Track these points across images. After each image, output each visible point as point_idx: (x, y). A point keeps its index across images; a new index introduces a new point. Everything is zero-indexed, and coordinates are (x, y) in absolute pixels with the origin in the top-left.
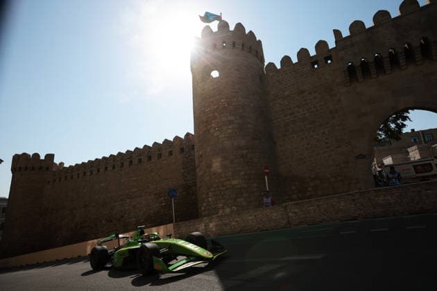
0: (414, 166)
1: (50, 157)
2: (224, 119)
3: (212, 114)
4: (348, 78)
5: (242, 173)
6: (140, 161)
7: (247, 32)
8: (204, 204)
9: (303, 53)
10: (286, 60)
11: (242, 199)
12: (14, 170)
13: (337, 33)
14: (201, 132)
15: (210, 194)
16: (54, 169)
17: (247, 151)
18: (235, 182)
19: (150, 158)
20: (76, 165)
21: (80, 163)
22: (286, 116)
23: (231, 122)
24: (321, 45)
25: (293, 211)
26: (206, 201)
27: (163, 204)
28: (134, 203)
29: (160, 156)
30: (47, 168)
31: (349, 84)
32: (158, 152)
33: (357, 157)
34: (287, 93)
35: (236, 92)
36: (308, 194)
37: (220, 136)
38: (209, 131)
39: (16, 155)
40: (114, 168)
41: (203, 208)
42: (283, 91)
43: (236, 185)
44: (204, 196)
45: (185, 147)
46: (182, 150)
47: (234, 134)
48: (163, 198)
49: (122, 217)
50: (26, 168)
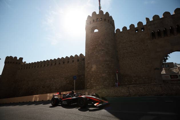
0: (170, 75)
1: (21, 59)
2: (100, 48)
3: (95, 46)
4: (152, 37)
5: (107, 71)
6: (59, 63)
7: (110, 16)
8: (89, 83)
9: (132, 26)
10: (125, 28)
11: (106, 83)
12: (5, 63)
13: (147, 19)
14: (89, 53)
15: (92, 79)
16: (22, 64)
17: (109, 63)
18: (103, 75)
19: (64, 63)
20: (32, 63)
21: (34, 62)
22: (124, 50)
23: (103, 50)
24: (140, 24)
25: (132, 89)
26: (90, 82)
27: (68, 82)
28: (55, 81)
29: (68, 62)
30: (19, 63)
31: (151, 39)
32: (67, 61)
33: (155, 69)
34: (125, 41)
35: (105, 38)
36: (132, 83)
37: (98, 55)
38: (93, 53)
39: (7, 56)
40: (48, 65)
41: (88, 85)
42: (123, 40)
43: (104, 76)
44: (89, 80)
45: (79, 59)
46: (78, 60)
47: (104, 55)
48: (68, 80)
49: (50, 86)
50: (11, 62)
